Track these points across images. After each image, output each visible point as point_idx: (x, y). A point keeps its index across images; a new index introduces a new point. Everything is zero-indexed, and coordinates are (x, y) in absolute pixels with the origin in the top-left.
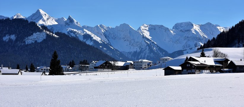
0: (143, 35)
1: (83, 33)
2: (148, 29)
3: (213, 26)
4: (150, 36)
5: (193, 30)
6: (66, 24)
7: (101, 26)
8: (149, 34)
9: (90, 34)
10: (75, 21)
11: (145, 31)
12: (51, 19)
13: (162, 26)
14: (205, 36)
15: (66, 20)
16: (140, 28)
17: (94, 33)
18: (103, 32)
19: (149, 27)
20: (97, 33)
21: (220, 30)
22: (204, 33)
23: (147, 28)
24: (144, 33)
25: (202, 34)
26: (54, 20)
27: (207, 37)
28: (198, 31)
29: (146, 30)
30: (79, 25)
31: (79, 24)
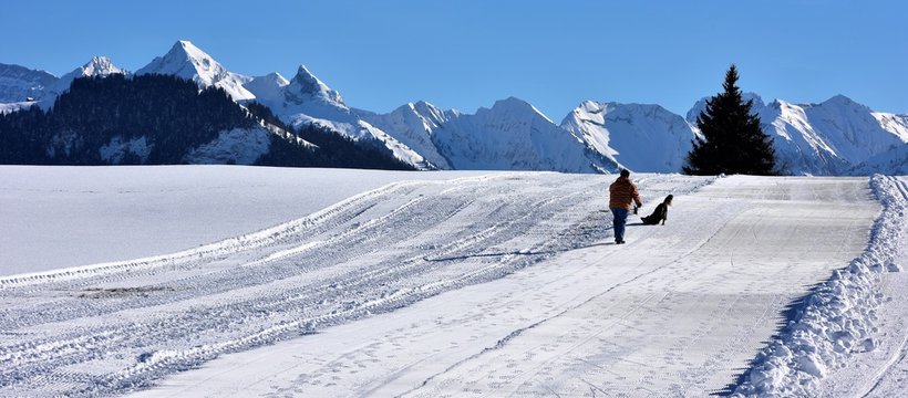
0: (586, 143)
1: (357, 132)
2: (602, 121)
3: (856, 111)
4: (610, 145)
5: (780, 123)
6: (288, 99)
7: (419, 106)
8: (606, 140)
9: (382, 139)
10: (325, 88)
11: (592, 128)
12: (228, 79)
13: (658, 108)
14: (827, 148)
15: (288, 83)
16: (570, 117)
17: (394, 135)
18: (430, 130)
19: (605, 112)
20: (406, 134)
21: (883, 127)
22: (821, 136)
23: (600, 115)
24: (586, 137)
25: (814, 141)
26: (239, 84)
27: (833, 153)
28: (799, 127)
29: (597, 124)
30: (340, 102)
31: (338, 98)
